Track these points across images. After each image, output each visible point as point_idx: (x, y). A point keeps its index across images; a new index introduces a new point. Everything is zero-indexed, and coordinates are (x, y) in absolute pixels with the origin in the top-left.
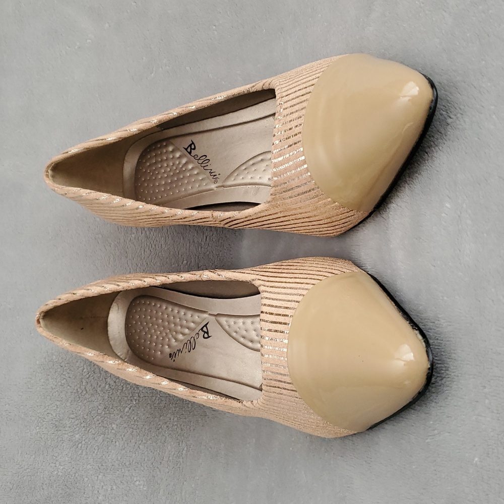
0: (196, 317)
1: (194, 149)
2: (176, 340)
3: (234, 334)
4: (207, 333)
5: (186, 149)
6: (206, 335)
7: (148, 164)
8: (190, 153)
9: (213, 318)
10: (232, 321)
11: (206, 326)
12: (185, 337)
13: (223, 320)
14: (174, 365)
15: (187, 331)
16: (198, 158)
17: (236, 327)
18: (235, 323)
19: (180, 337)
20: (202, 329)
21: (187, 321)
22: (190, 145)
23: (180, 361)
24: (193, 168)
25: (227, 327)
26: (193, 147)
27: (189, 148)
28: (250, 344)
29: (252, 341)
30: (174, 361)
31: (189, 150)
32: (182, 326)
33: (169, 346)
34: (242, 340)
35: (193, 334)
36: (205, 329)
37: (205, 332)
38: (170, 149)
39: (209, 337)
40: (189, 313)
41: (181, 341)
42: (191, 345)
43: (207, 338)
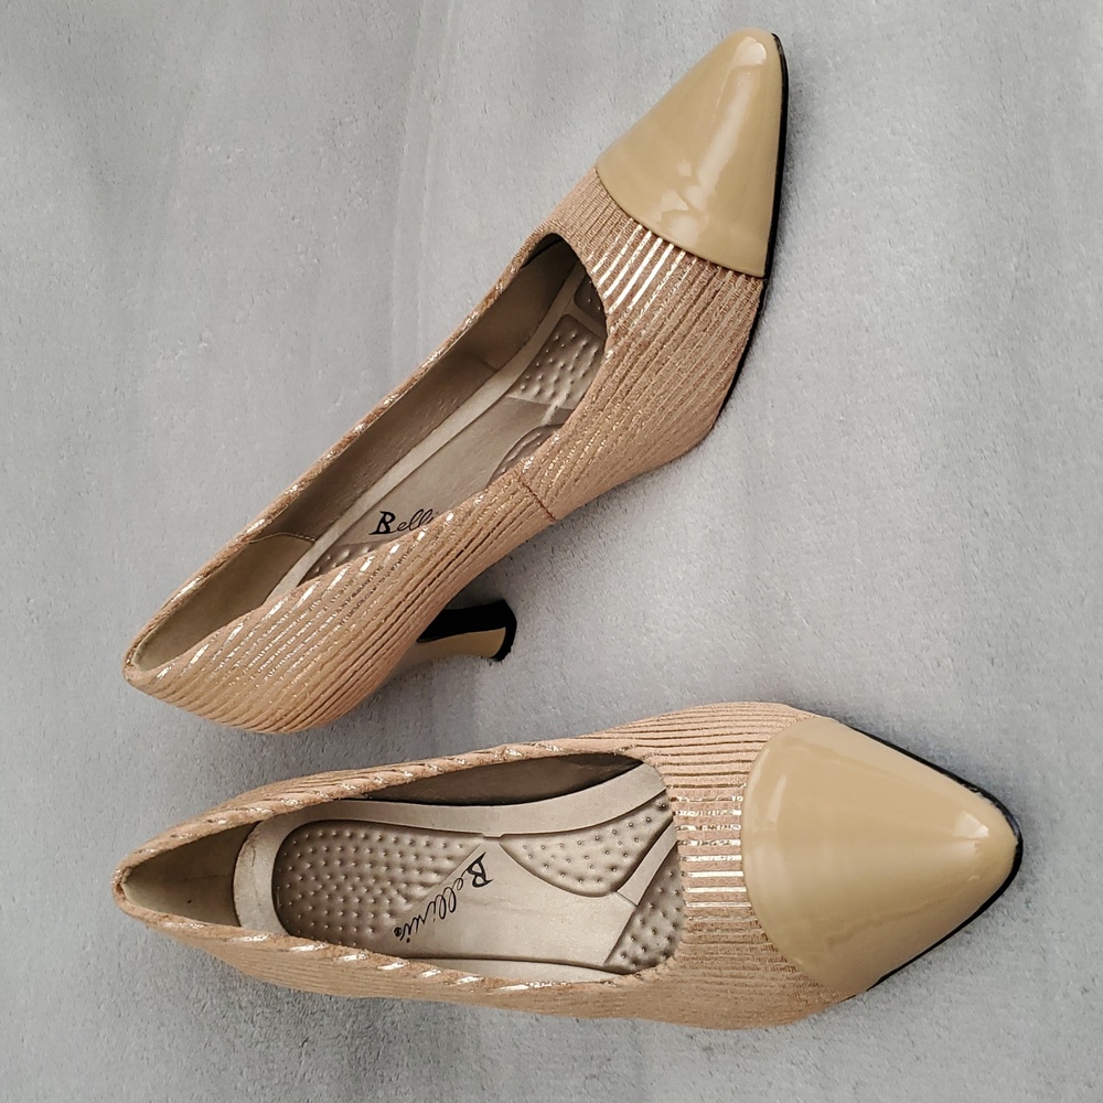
0: (456, 846)
2: (408, 898)
3: (543, 871)
4: (483, 875)
6: (479, 880)
9: (496, 844)
10: (537, 844)
11: (478, 861)
12: (430, 890)
13: (517, 846)
14: (410, 948)
15: (433, 878)
17: (546, 855)
18: (544, 848)
19: (419, 891)
20: (470, 869)
21: (433, 858)
23: (420, 939)
25: (526, 859)
27: (383, 524)
28: (578, 886)
29: (581, 879)
30: (408, 941)
31: (383, 528)
32: (421, 870)
33: (392, 913)
34: (560, 879)
35: (450, 881)
36: (477, 868)
37: (477, 875)
39: (487, 882)
40: (440, 842)
41: (421, 899)
42: (446, 905)
43: (482, 885)
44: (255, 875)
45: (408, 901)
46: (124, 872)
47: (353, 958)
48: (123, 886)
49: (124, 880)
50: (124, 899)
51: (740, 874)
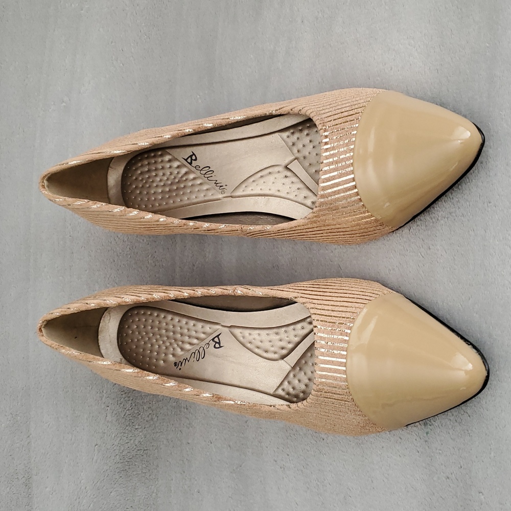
0: (208, 328)
1: (196, 160)
2: (182, 349)
3: (249, 345)
4: (219, 343)
5: (186, 160)
6: (217, 345)
7: (139, 172)
8: (191, 164)
9: (227, 329)
10: (247, 332)
11: (218, 336)
12: (193, 346)
13: (237, 332)
14: (180, 373)
15: (195, 341)
16: (200, 169)
17: (251, 338)
18: (250, 334)
19: (188, 347)
20: (213, 340)
21: (196, 332)
22: (191, 156)
23: (185, 369)
24: (194, 179)
25: (241, 339)
26: (194, 158)
27: (190, 158)
28: (265, 355)
29: (266, 351)
30: (180, 369)
31: (189, 160)
32: (190, 337)
33: (174, 355)
34: (257, 350)
35: (203, 344)
36: (216, 340)
37: (216, 343)
38: (167, 158)
39: (221, 347)
40: (200, 325)
41: (189, 350)
42: (200, 355)
43: (218, 348)
44: (109, 328)
45: (182, 350)
46: (43, 322)
47: (151, 378)
48: (43, 329)
49: (43, 326)
50: (43, 335)
51: (344, 368)
